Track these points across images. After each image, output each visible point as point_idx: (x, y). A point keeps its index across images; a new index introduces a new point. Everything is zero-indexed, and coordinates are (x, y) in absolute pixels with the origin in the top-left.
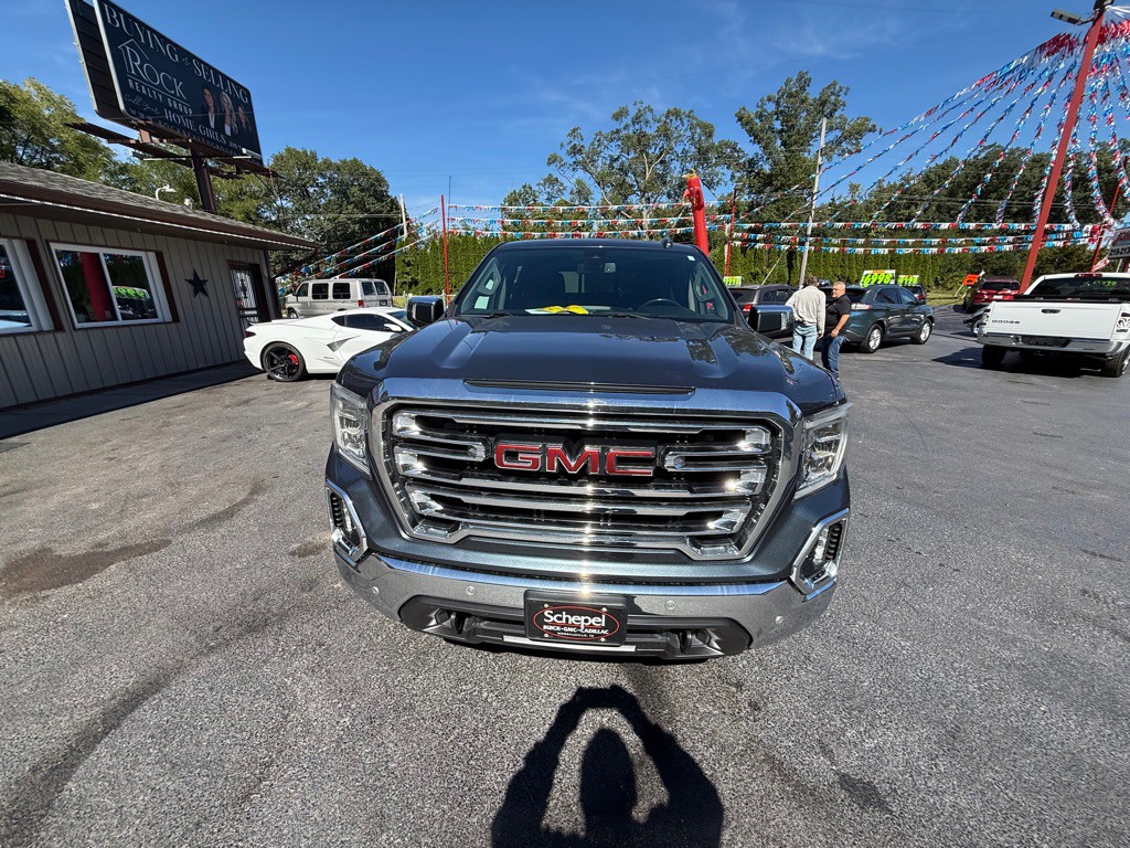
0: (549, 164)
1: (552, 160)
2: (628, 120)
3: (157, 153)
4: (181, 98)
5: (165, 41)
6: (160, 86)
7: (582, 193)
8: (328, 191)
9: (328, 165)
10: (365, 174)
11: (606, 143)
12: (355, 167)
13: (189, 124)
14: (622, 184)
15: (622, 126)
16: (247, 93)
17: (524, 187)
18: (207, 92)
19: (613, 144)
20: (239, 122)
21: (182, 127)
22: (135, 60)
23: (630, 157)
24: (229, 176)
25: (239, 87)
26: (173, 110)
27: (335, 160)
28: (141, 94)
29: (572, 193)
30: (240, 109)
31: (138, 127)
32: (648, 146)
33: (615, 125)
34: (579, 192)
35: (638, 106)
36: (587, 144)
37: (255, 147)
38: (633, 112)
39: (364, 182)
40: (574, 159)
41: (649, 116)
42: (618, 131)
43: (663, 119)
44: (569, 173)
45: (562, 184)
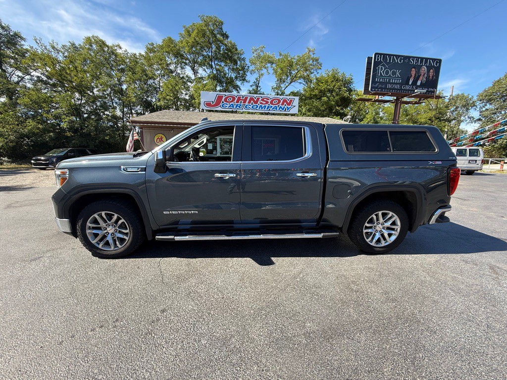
4: (398, 77)
6: (389, 76)
13: (397, 87)
16: (439, 61)
18: (414, 69)
20: (428, 77)
21: (393, 89)
22: (382, 70)
24: (416, 103)
25: (435, 60)
26: (391, 83)
28: (379, 82)
30: (432, 71)
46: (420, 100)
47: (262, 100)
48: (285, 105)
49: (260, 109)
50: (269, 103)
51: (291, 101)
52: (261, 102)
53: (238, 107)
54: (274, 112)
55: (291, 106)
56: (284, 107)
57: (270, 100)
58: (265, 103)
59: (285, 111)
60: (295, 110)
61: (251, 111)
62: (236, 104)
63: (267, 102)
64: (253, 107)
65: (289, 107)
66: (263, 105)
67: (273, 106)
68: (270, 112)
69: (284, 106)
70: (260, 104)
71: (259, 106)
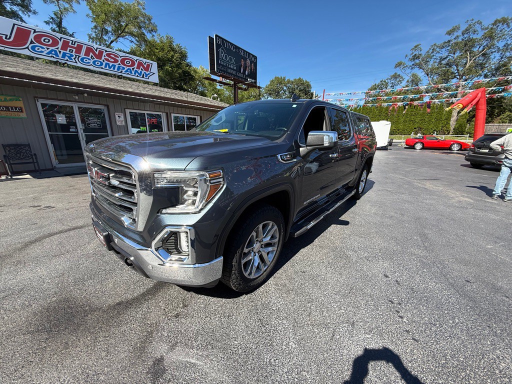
0: (396, 67)
1: (398, 65)
2: (459, 33)
3: (225, 84)
4: (234, 64)
5: (232, 44)
6: (228, 61)
7: (415, 81)
8: (287, 93)
9: (289, 81)
10: (303, 84)
11: (438, 50)
12: (300, 82)
13: (234, 73)
14: (445, 73)
15: (453, 38)
16: (256, 58)
17: (381, 81)
18: (242, 60)
19: (443, 50)
20: (251, 69)
21: (232, 74)
22: (222, 53)
23: (456, 56)
24: (245, 90)
25: (253, 56)
26: (230, 68)
27: (292, 79)
28: (222, 65)
29: (408, 81)
30: (252, 65)
31: (219, 76)
32: (473, 46)
33: (448, 38)
34: (412, 81)
35: (470, 23)
36: (423, 53)
37: (255, 78)
38: (463, 27)
39: (301, 87)
40: (413, 63)
41: (478, 27)
42: (449, 41)
43: (490, 27)
44: (408, 71)
45: (402, 78)
46: (248, 88)
47: (108, 55)
48: (142, 70)
49: (107, 68)
50: (119, 62)
51: (148, 66)
52: (107, 58)
53: (67, 58)
54: (128, 76)
55: (149, 72)
56: (141, 72)
57: (120, 59)
58: (113, 60)
59: (143, 77)
60: (155, 79)
61: (91, 68)
62: (62, 51)
63: (116, 61)
64: (94, 63)
65: (147, 73)
66: (111, 64)
67: (126, 68)
68: (124, 75)
69: (140, 70)
70: (106, 62)
71: (104, 64)
